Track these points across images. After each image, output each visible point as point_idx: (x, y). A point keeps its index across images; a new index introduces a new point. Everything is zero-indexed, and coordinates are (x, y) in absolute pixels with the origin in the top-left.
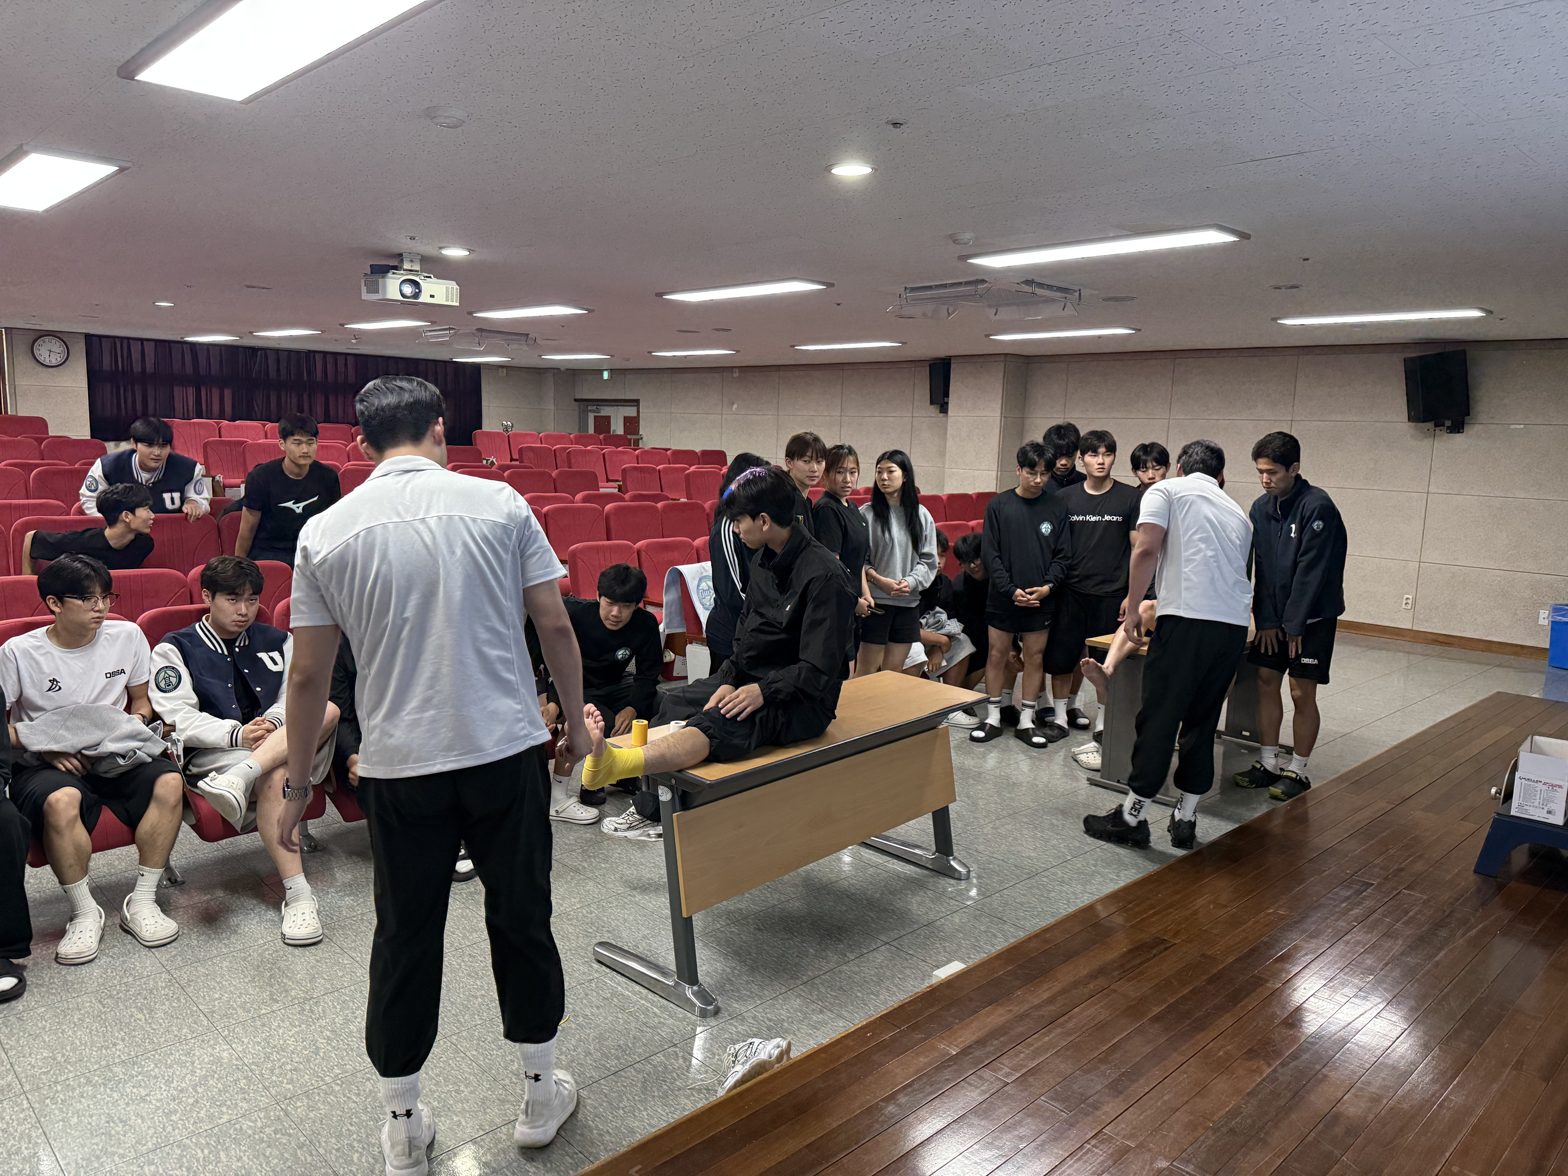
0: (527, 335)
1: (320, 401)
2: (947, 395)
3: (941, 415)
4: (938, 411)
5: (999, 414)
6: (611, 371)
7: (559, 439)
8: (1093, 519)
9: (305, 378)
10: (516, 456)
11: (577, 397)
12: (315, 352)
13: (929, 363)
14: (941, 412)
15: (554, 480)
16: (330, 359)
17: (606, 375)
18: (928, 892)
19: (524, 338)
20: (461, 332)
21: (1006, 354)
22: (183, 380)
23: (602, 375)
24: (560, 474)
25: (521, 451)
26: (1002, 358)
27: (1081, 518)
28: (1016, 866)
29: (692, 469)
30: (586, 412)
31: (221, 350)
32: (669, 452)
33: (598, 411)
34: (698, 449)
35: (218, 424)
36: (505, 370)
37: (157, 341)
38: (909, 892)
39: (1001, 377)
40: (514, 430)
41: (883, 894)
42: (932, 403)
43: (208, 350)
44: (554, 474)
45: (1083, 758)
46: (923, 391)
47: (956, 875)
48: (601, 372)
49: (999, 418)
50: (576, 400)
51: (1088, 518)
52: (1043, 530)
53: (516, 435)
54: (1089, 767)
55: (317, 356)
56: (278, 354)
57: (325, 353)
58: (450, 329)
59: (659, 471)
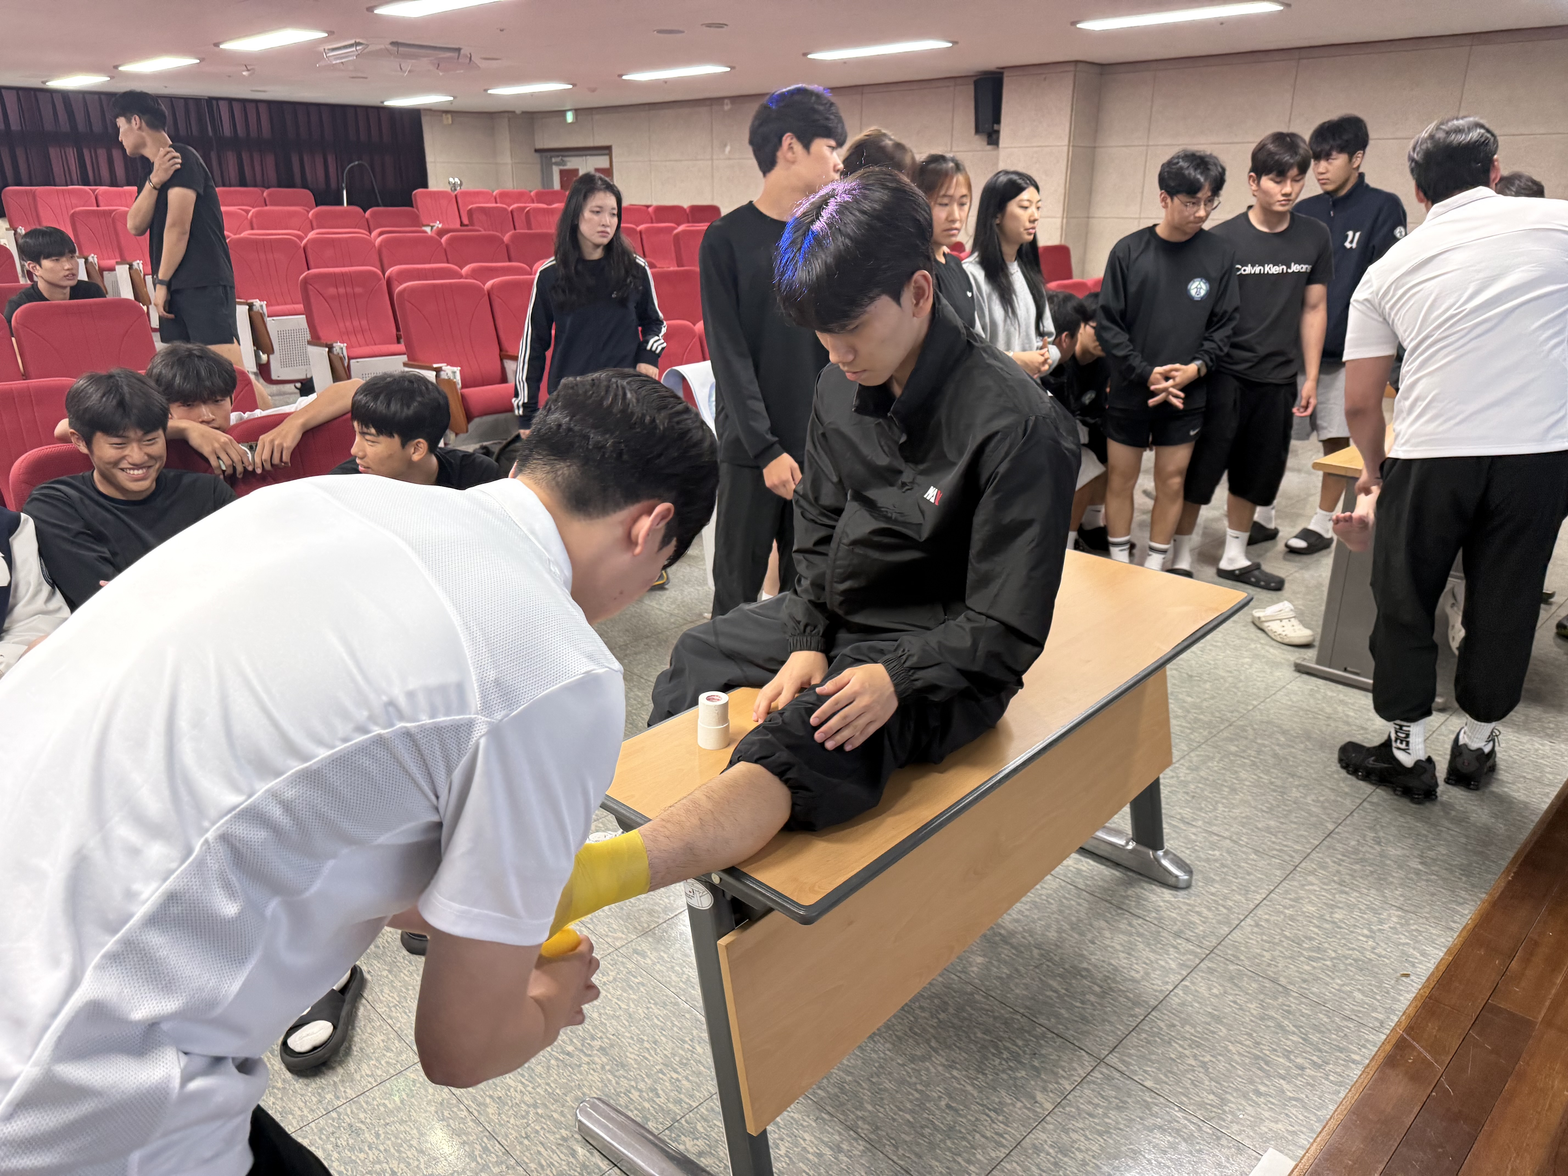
0: (459, 50)
1: (231, 159)
2: (997, 120)
3: (989, 147)
4: (985, 143)
5: (1066, 142)
6: (577, 111)
7: (520, 196)
8: (1275, 270)
9: (210, 133)
10: (466, 221)
11: (539, 146)
12: (218, 99)
13: (975, 78)
14: (989, 143)
15: (507, 247)
16: (237, 108)
17: (570, 117)
18: (1135, 922)
19: (455, 55)
20: (371, 48)
21: (1076, 62)
22: (58, 139)
23: (565, 116)
24: (514, 238)
25: (470, 213)
26: (1071, 68)
27: (1257, 269)
28: (1256, 852)
29: (681, 228)
30: (550, 165)
31: (100, 99)
32: (650, 209)
33: (563, 163)
34: (686, 204)
35: (93, 191)
36: (449, 116)
37: (18, 89)
38: (1103, 924)
39: (1070, 92)
40: (464, 188)
41: (1060, 931)
42: (978, 131)
43: (84, 98)
44: (506, 238)
45: (1274, 627)
46: (965, 116)
47: (1172, 881)
48: (563, 113)
49: (1066, 148)
50: (537, 151)
51: (1267, 268)
52: (1193, 292)
53: (466, 194)
54: (1287, 641)
55: (221, 103)
56: (172, 102)
57: (230, 101)
58: (357, 44)
59: (641, 232)
